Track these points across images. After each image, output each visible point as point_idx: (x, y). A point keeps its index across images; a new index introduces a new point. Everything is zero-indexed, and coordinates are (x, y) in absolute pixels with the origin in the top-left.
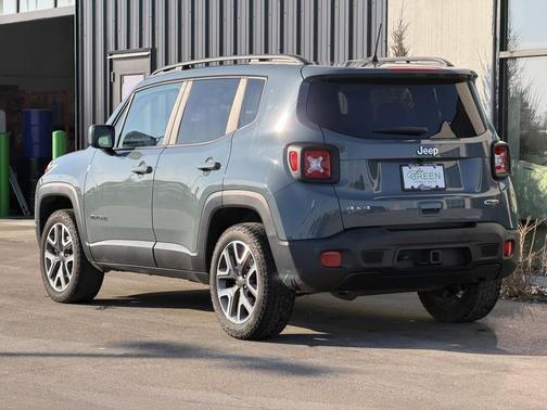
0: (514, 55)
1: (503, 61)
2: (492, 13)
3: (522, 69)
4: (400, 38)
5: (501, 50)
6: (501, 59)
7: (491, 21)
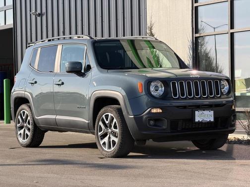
0: (201, 35)
1: (196, 38)
2: (191, 17)
3: (207, 42)
4: (151, 29)
5: (195, 33)
6: (196, 37)
7: (191, 20)
